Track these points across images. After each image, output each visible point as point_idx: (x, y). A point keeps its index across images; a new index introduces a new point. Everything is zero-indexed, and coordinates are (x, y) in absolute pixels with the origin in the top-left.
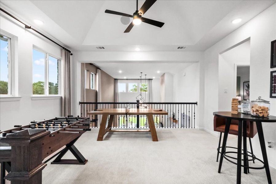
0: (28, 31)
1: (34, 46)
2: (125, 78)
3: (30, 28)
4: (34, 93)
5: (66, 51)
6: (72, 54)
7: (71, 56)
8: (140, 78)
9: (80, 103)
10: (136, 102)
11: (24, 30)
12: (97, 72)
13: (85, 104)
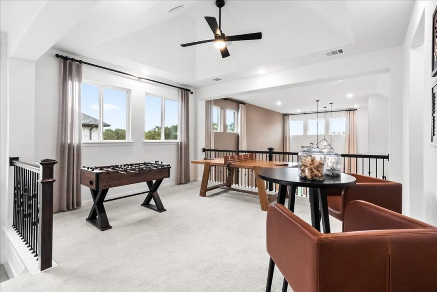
0: (141, 81)
1: (146, 93)
2: (298, 111)
3: (141, 78)
4: (146, 139)
5: (183, 91)
6: (192, 93)
7: (190, 95)
8: (315, 110)
9: (204, 150)
10: (268, 151)
11: (137, 82)
12: (238, 109)
13: (212, 152)
